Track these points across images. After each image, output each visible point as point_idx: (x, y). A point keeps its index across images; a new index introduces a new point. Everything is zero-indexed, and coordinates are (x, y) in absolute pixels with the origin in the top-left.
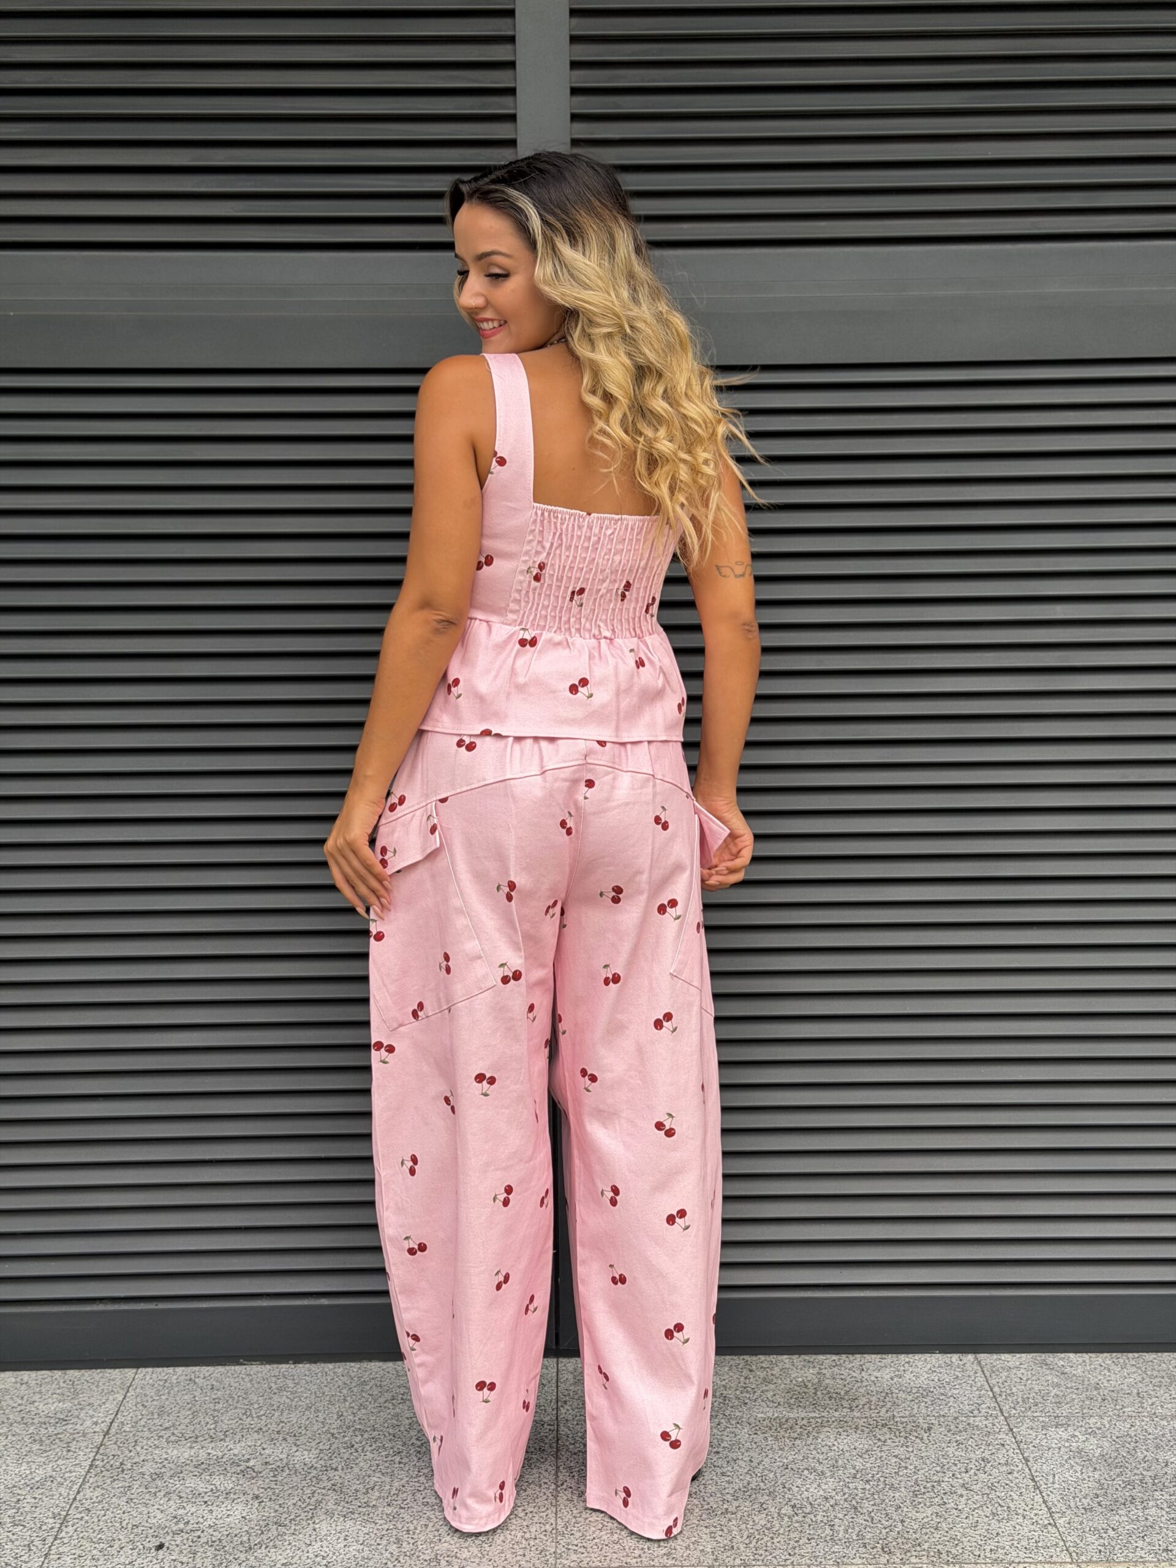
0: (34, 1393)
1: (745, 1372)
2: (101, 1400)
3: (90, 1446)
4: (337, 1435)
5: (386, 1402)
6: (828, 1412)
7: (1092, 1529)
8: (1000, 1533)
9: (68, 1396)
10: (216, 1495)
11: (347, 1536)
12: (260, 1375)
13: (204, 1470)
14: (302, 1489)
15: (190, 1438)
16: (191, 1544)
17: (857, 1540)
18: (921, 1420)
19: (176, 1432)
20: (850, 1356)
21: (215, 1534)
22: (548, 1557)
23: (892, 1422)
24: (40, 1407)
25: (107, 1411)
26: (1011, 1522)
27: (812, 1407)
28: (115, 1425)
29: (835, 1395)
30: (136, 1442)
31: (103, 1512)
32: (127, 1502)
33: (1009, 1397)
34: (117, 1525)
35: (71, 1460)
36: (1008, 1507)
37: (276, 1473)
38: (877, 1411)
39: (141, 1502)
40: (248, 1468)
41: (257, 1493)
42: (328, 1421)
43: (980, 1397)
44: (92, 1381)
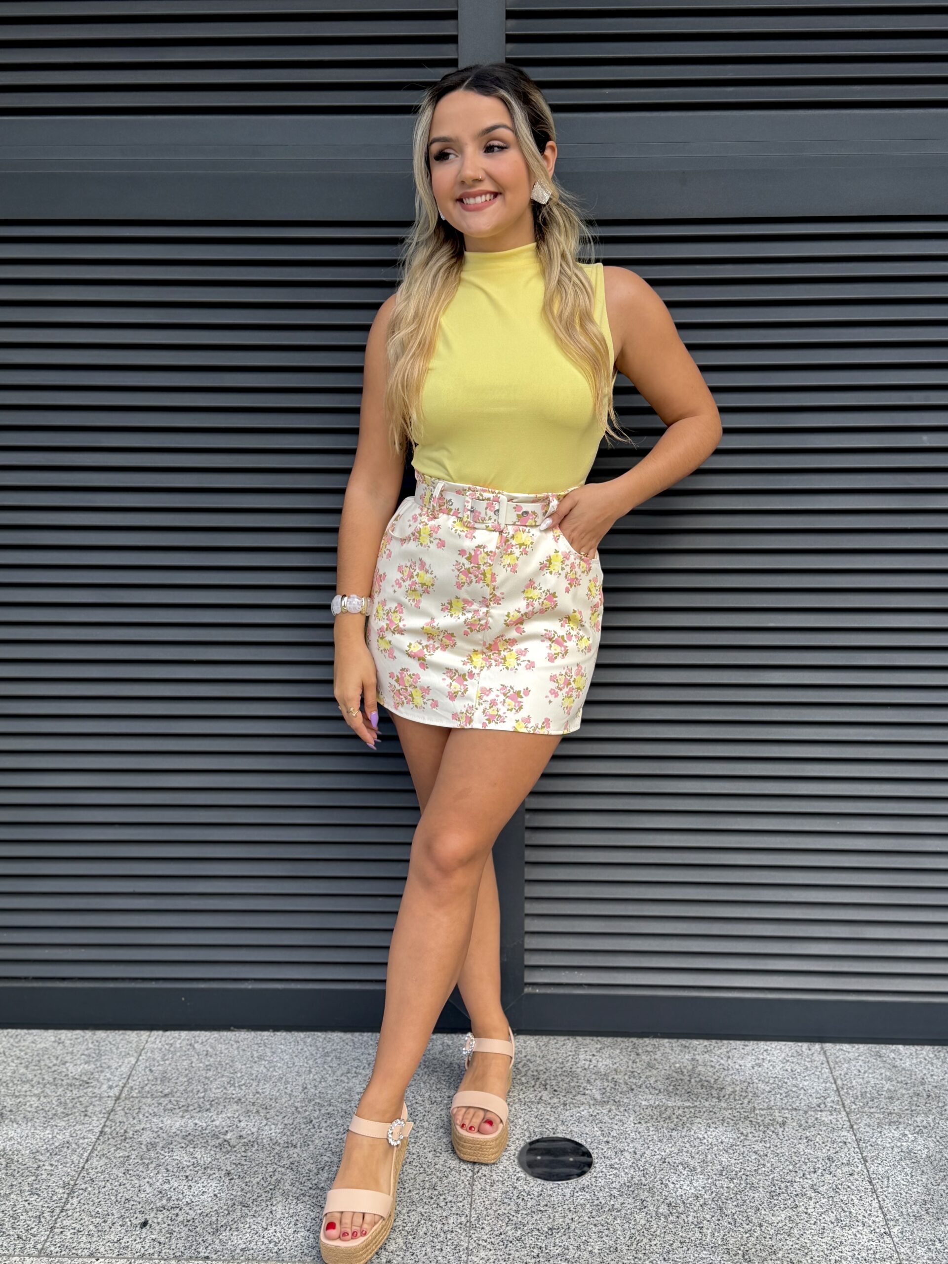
0: (67, 1053)
1: (633, 1056)
2: (118, 1063)
3: (104, 1111)
4: (300, 1109)
5: (342, 1075)
6: (700, 1101)
7: (922, 1240)
8: (843, 1241)
9: (93, 1058)
10: (196, 1169)
11: (297, 1220)
12: (245, 1043)
13: (189, 1141)
14: (266, 1167)
15: (183, 1106)
16: (170, 1222)
17: (722, 1245)
18: (777, 1114)
19: (173, 1099)
20: (719, 1041)
21: (191, 1212)
22: (461, 1253)
23: (752, 1115)
24: (70, 1068)
25: (122, 1075)
26: (853, 1230)
27: (687, 1095)
28: (126, 1089)
29: (706, 1084)
30: (140, 1108)
31: (104, 1183)
32: (124, 1173)
33: (850, 1091)
34: (113, 1198)
35: (86, 1126)
36: (850, 1213)
37: (247, 1148)
38: (740, 1102)
39: (135, 1174)
40: (225, 1141)
41: (229, 1168)
42: (294, 1093)
43: (826, 1090)
44: (114, 1043)
